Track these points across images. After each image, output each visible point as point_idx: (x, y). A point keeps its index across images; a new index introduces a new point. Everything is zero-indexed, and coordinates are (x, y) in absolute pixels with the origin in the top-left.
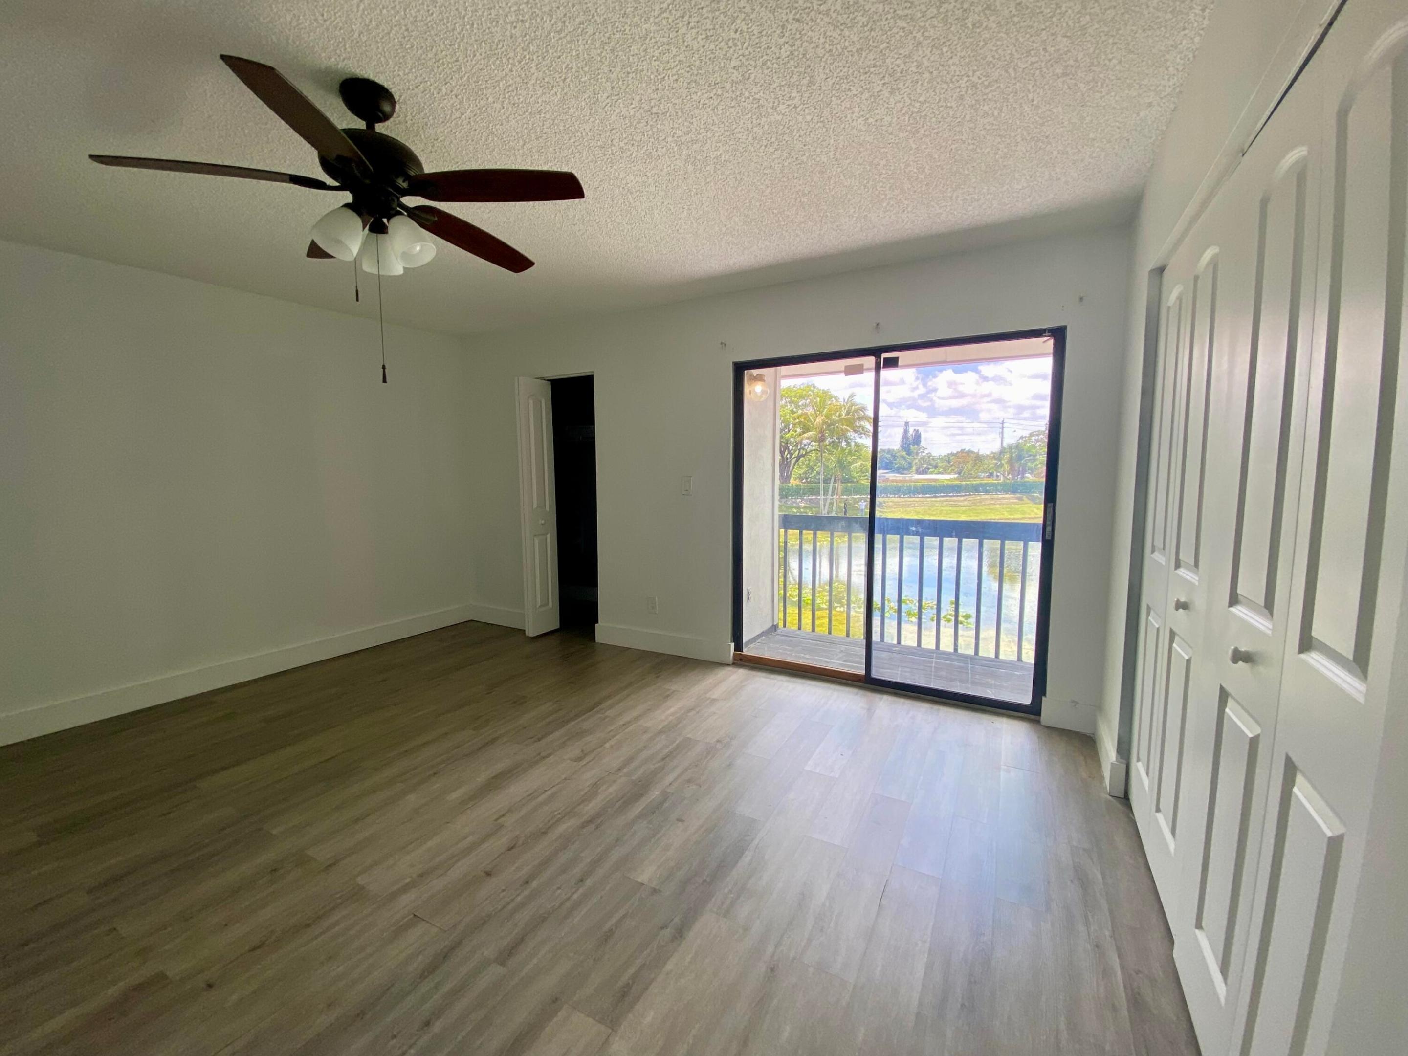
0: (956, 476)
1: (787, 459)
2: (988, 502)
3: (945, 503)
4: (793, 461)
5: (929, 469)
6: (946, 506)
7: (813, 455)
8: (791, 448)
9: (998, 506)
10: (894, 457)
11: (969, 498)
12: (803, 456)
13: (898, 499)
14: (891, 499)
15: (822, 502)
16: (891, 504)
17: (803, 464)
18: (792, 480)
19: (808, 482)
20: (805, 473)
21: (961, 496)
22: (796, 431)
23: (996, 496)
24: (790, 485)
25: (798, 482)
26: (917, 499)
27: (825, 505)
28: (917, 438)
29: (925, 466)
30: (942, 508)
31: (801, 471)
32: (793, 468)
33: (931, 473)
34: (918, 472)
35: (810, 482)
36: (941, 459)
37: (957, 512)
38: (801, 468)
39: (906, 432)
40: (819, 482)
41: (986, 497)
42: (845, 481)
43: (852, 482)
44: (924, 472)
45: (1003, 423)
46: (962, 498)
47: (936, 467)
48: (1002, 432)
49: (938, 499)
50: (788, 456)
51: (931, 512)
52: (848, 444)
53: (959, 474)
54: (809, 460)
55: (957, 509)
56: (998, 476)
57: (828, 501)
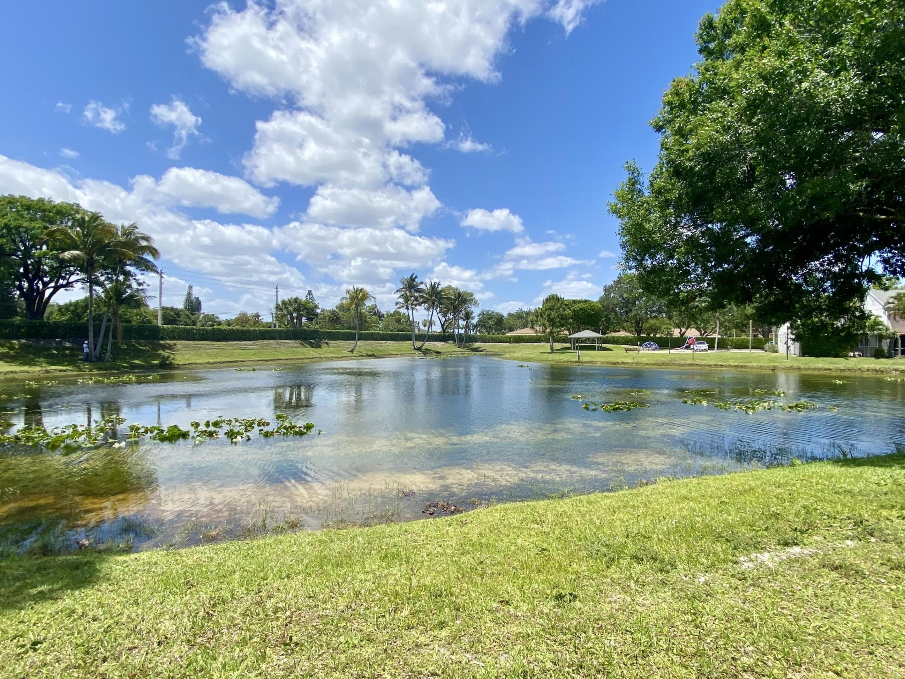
2: (274, 346)
3: (235, 347)
6: (238, 349)
9: (282, 349)
10: (178, 313)
12: (64, 286)
16: (179, 346)
27: (95, 345)
28: (198, 304)
29: (210, 322)
32: (48, 300)
37: (247, 354)
39: (188, 297)
41: (272, 342)
50: (40, 286)
51: (222, 354)
55: (247, 351)
57: (100, 341)
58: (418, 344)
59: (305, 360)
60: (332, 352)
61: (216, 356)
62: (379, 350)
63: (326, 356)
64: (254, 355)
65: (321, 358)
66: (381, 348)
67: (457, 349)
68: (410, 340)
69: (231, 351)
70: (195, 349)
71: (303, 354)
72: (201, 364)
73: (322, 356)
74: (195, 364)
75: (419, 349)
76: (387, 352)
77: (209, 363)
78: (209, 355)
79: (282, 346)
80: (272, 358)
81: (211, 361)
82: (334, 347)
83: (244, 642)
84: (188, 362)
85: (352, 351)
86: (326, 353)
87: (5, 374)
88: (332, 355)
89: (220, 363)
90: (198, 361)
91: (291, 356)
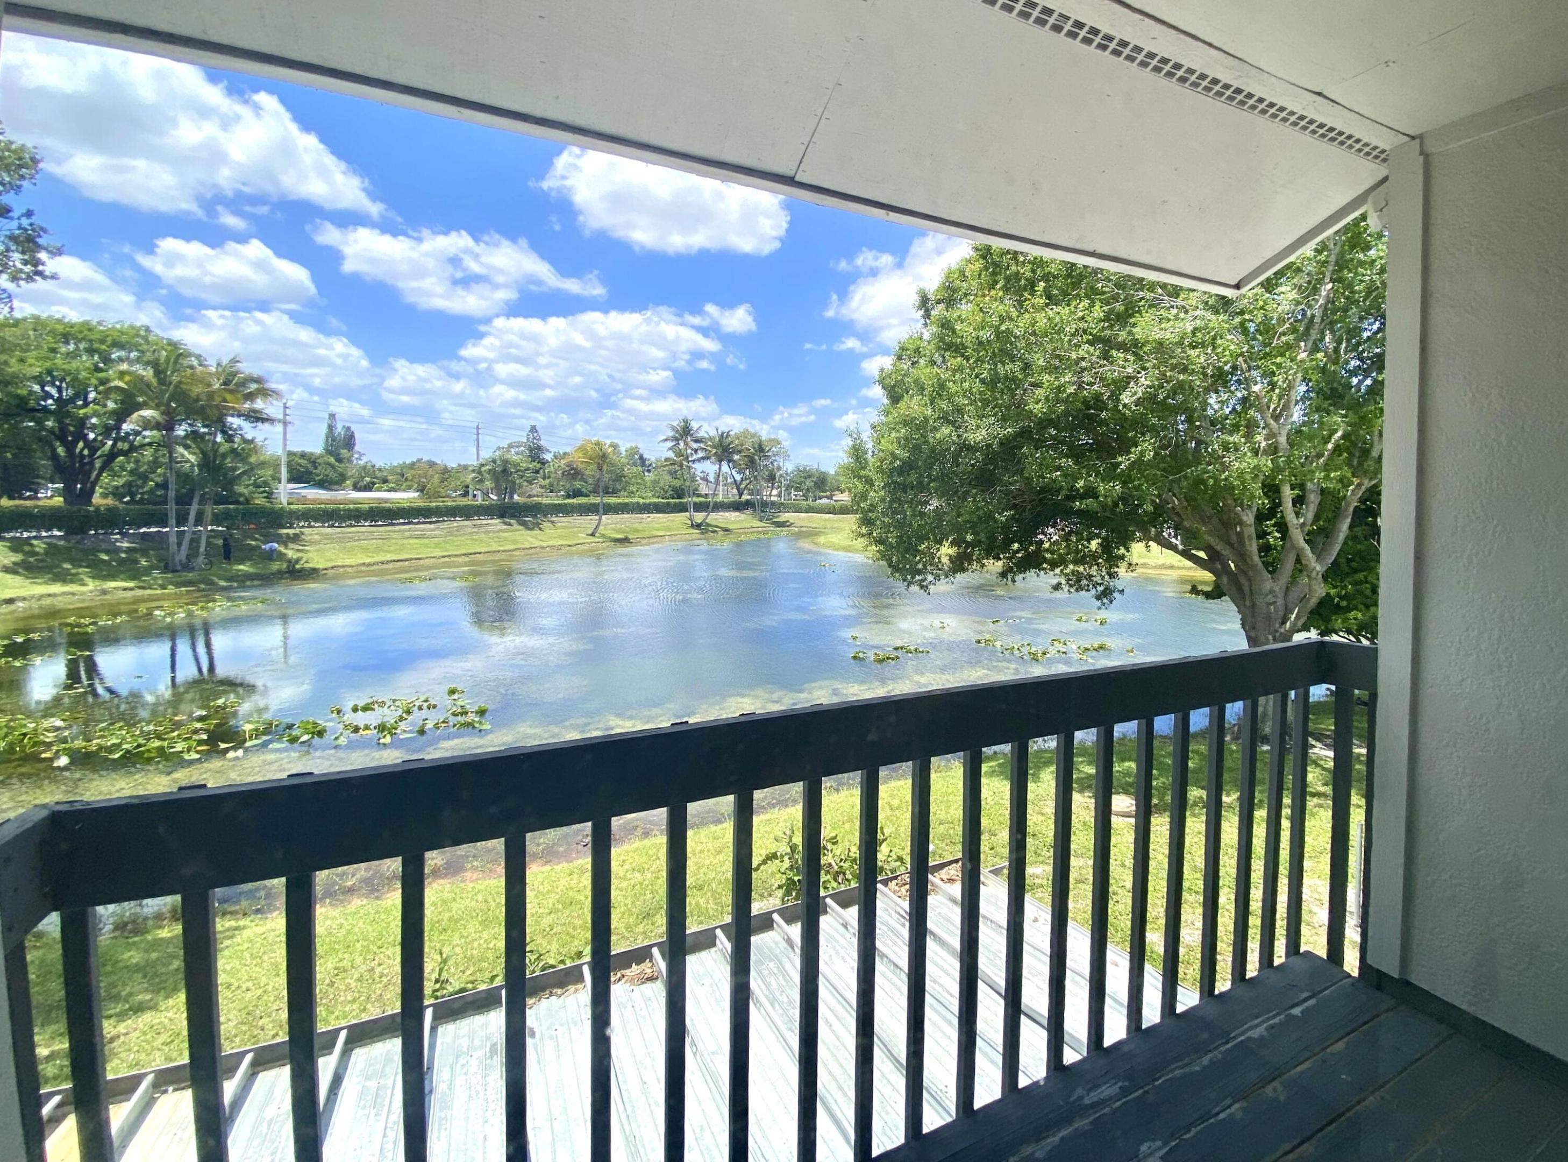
0: (416, 494)
1: (82, 456)
2: (469, 530)
3: (407, 534)
4: (98, 464)
5: (374, 484)
6: (410, 537)
7: (148, 453)
8: (92, 436)
9: (483, 535)
10: (314, 463)
11: (445, 525)
12: (125, 453)
13: (330, 530)
14: (316, 530)
15: (173, 539)
16: (316, 537)
17: (122, 468)
18: (97, 499)
19: (137, 503)
20: (129, 485)
21: (431, 523)
22: (105, 406)
23: (479, 522)
24: (91, 509)
25: (110, 501)
26: (363, 529)
27: (179, 545)
28: (349, 441)
29: (368, 479)
30: (405, 541)
31: (119, 482)
32: (99, 475)
33: (379, 490)
34: (356, 488)
35: (142, 501)
36: (393, 470)
37: (426, 546)
38: (119, 476)
39: (331, 428)
40: (165, 502)
41: (466, 523)
42: (220, 500)
43: (237, 502)
44: (368, 488)
45: (478, 428)
46: (432, 526)
47: (385, 481)
48: (478, 440)
49: (397, 528)
50: (86, 452)
51: (386, 548)
52: (230, 439)
53: (422, 491)
54: (137, 461)
55: (426, 541)
56: (475, 496)
57: (188, 537)
58: (699, 517)
59: (517, 553)
60: (561, 537)
61: (378, 550)
62: (637, 531)
63: (551, 543)
64: (437, 546)
65: (543, 548)
66: (639, 527)
67: (757, 523)
68: (686, 511)
69: (400, 542)
70: (341, 540)
71: (515, 542)
72: (352, 566)
73: (545, 544)
74: (343, 566)
75: (698, 526)
76: (647, 534)
77: (364, 564)
78: (365, 550)
79: (483, 530)
80: (464, 551)
81: (368, 560)
82: (564, 527)
83: (354, 1000)
84: (330, 564)
85: (593, 535)
86: (552, 538)
87: (39, 600)
88: (561, 542)
89: (383, 563)
90: (348, 562)
91: (495, 547)
